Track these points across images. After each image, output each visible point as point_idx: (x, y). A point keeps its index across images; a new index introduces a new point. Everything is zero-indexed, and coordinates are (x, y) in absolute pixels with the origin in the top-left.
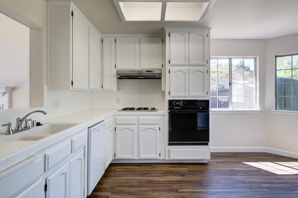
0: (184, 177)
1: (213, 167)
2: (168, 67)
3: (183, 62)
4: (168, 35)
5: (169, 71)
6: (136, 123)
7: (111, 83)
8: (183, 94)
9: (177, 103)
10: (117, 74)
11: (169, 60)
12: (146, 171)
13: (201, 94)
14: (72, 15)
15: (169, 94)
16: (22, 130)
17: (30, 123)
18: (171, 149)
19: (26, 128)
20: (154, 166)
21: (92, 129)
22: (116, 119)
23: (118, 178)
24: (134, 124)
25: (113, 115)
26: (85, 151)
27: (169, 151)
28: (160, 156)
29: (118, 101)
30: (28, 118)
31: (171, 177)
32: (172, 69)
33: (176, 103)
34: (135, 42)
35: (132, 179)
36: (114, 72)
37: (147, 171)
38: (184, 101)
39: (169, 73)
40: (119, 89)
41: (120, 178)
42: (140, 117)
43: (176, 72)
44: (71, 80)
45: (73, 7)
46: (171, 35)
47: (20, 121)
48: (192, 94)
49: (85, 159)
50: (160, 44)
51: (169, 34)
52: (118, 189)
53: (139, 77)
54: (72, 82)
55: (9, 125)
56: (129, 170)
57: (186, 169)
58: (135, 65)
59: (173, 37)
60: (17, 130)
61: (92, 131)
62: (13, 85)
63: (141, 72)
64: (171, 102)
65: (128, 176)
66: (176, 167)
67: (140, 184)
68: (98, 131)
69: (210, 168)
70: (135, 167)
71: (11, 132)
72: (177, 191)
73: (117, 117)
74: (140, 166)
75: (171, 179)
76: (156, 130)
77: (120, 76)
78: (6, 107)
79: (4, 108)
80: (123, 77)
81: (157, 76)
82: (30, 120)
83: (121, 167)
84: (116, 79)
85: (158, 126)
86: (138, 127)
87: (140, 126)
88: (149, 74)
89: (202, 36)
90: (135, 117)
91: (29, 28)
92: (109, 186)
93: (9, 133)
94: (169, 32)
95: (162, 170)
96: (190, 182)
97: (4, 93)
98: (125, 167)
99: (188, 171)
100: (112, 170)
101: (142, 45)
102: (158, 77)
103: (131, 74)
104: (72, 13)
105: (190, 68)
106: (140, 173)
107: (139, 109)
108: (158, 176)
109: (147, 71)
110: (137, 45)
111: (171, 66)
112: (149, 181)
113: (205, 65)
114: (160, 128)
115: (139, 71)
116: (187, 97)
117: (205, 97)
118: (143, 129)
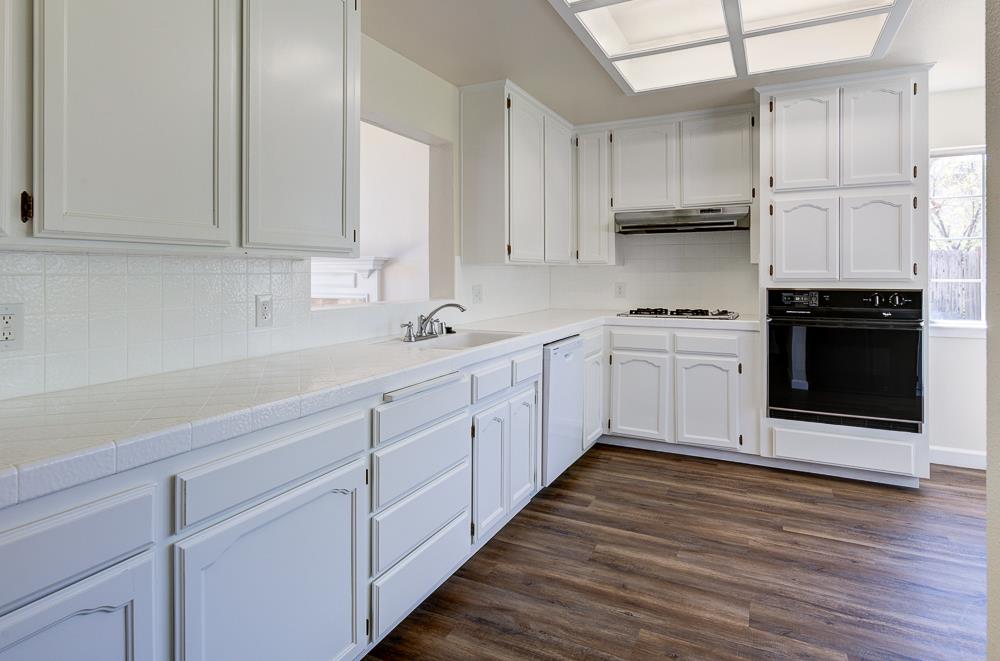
0: (812, 507)
1: (940, 503)
2: (765, 195)
3: (819, 181)
4: (769, 106)
5: (771, 207)
6: (667, 348)
7: (601, 245)
8: (820, 273)
9: (797, 299)
10: (617, 222)
11: (771, 178)
12: (693, 473)
13: (893, 272)
14: (509, 106)
15: (771, 274)
16: (426, 338)
17: (436, 326)
18: (777, 429)
19: (432, 335)
20: (720, 466)
21: (551, 347)
22: (611, 334)
23: (614, 474)
24: (662, 351)
25: (603, 325)
26: (537, 392)
27: (771, 433)
28: (741, 443)
29: (620, 291)
30: (434, 317)
31: (770, 498)
32: (779, 201)
33: (792, 298)
34: (666, 135)
35: (653, 483)
36: (608, 217)
37: (698, 473)
38: (822, 293)
39: (771, 214)
40: (622, 257)
41: (621, 475)
42: (680, 334)
43: (795, 208)
44: (507, 243)
45: (511, 88)
46: (777, 105)
47: (424, 321)
48: (854, 271)
49: (536, 407)
50: (746, 133)
51: (771, 103)
52: (615, 493)
53: (679, 229)
54: (509, 248)
55: (409, 326)
56: (645, 463)
57: (829, 490)
58: (667, 197)
59: (784, 109)
60: (419, 338)
61: (552, 352)
62: (386, 256)
63: (684, 215)
64: (775, 296)
65: (640, 475)
66: (793, 481)
67: (672, 496)
68: (566, 356)
69: (928, 503)
70: (665, 461)
71: (413, 339)
72: (779, 529)
73: (616, 331)
74: (678, 460)
75: (764, 503)
76: (727, 371)
77: (623, 228)
78: (374, 298)
79: (371, 300)
80: (630, 228)
81: (732, 223)
82: (437, 321)
83: (624, 455)
84: (613, 235)
85: (735, 361)
86: (674, 360)
87: (678, 357)
88: (709, 218)
89: (892, 92)
90: (665, 333)
91: (428, 147)
92: (591, 484)
93: (410, 340)
94: (771, 98)
95: (743, 480)
96: (830, 519)
97: (371, 272)
98: (635, 457)
99: (835, 495)
100: (602, 456)
101: (687, 141)
102: (735, 225)
103: (657, 220)
104: (509, 101)
105: (846, 195)
106: (676, 474)
107: (679, 313)
108: (728, 490)
109: (702, 211)
110: (673, 143)
112: (699, 495)
113: (906, 184)
114: (740, 366)
115: (678, 211)
116: (834, 280)
117: (908, 281)
118: (688, 366)
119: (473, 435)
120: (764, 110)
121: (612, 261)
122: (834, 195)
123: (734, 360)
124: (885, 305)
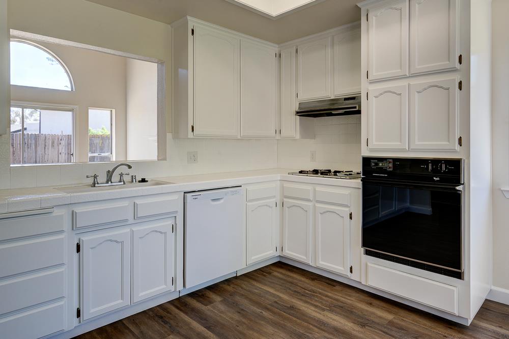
2: (365, 86)
3: (397, 72)
4: (366, 18)
5: (367, 94)
6: (311, 199)
7: (292, 125)
8: (395, 144)
9: (380, 164)
12: (310, 290)
13: (444, 144)
14: (192, 33)
15: (367, 145)
18: (369, 264)
22: (283, 187)
24: (308, 200)
25: (280, 180)
27: (366, 266)
28: (352, 272)
29: (313, 157)
33: (377, 164)
37: (313, 291)
38: (395, 160)
39: (367, 99)
42: (318, 188)
43: (381, 94)
44: (191, 124)
46: (371, 16)
48: (418, 143)
51: (367, 15)
52: (238, 298)
53: (334, 112)
54: (193, 128)
58: (326, 90)
59: (374, 18)
63: (335, 102)
67: (271, 306)
73: (287, 185)
76: (344, 218)
81: (355, 107)
86: (314, 206)
87: (318, 205)
90: (310, 187)
92: (232, 290)
94: (367, 10)
95: (337, 300)
100: (269, 271)
102: (357, 109)
103: (319, 107)
104: (192, 30)
105: (413, 82)
106: (298, 289)
109: (346, 99)
110: (329, 51)
111: (372, 82)
113: (453, 70)
114: (351, 214)
115: (332, 100)
116: (403, 150)
117: (455, 151)
118: (322, 212)
119: (78, 250)
120: (363, 19)
121: (298, 136)
122: (404, 83)
123: (347, 209)
124: (436, 171)
